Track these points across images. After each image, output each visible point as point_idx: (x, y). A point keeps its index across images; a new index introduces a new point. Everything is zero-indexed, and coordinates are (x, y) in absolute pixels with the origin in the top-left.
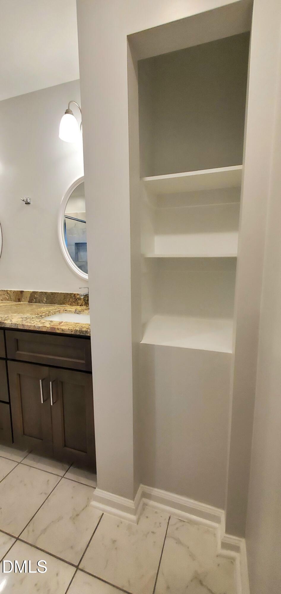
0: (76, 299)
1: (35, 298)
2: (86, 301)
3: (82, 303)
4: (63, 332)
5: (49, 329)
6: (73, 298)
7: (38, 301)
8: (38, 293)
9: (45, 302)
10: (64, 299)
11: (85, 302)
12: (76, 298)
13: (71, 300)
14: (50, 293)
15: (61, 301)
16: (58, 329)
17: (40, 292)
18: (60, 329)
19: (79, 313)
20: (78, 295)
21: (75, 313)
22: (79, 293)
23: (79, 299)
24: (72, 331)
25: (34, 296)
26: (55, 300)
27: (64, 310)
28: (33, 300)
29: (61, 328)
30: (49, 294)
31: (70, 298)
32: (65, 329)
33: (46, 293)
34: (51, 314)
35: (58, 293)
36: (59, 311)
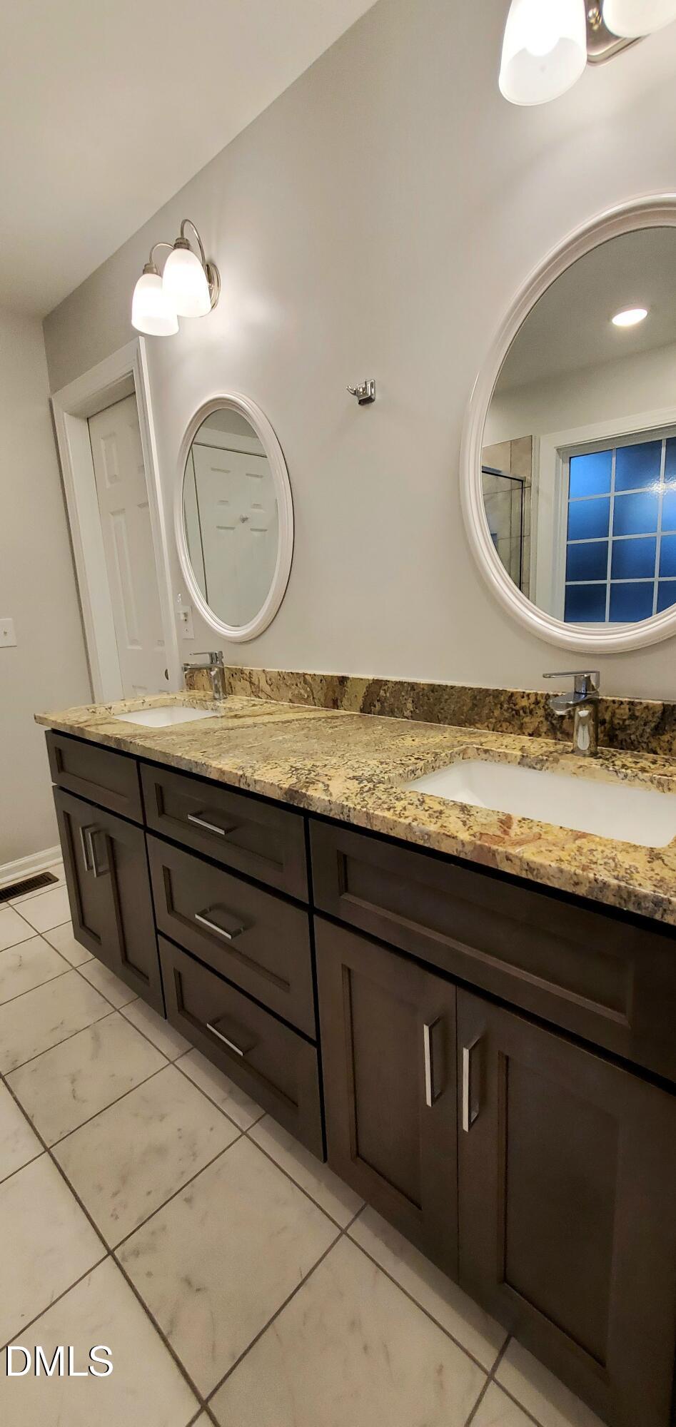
0: (517, 712)
1: (378, 701)
2: (554, 722)
3: (538, 727)
4: (530, 877)
5: (468, 848)
6: (505, 706)
7: (387, 709)
8: (390, 685)
9: (410, 714)
10: (472, 709)
11: (552, 724)
12: (517, 707)
13: (497, 713)
14: (426, 688)
15: (463, 715)
16: (508, 859)
17: (396, 683)
18: (517, 862)
19: (538, 766)
20: (526, 698)
21: (519, 763)
22: (528, 691)
23: (528, 711)
24: (576, 884)
25: (378, 695)
26: (442, 709)
27: (478, 749)
28: (375, 706)
29: (521, 859)
30: (423, 689)
31: (496, 704)
32: (541, 865)
33: (413, 686)
34: (441, 763)
35: (452, 687)
36: (464, 751)
